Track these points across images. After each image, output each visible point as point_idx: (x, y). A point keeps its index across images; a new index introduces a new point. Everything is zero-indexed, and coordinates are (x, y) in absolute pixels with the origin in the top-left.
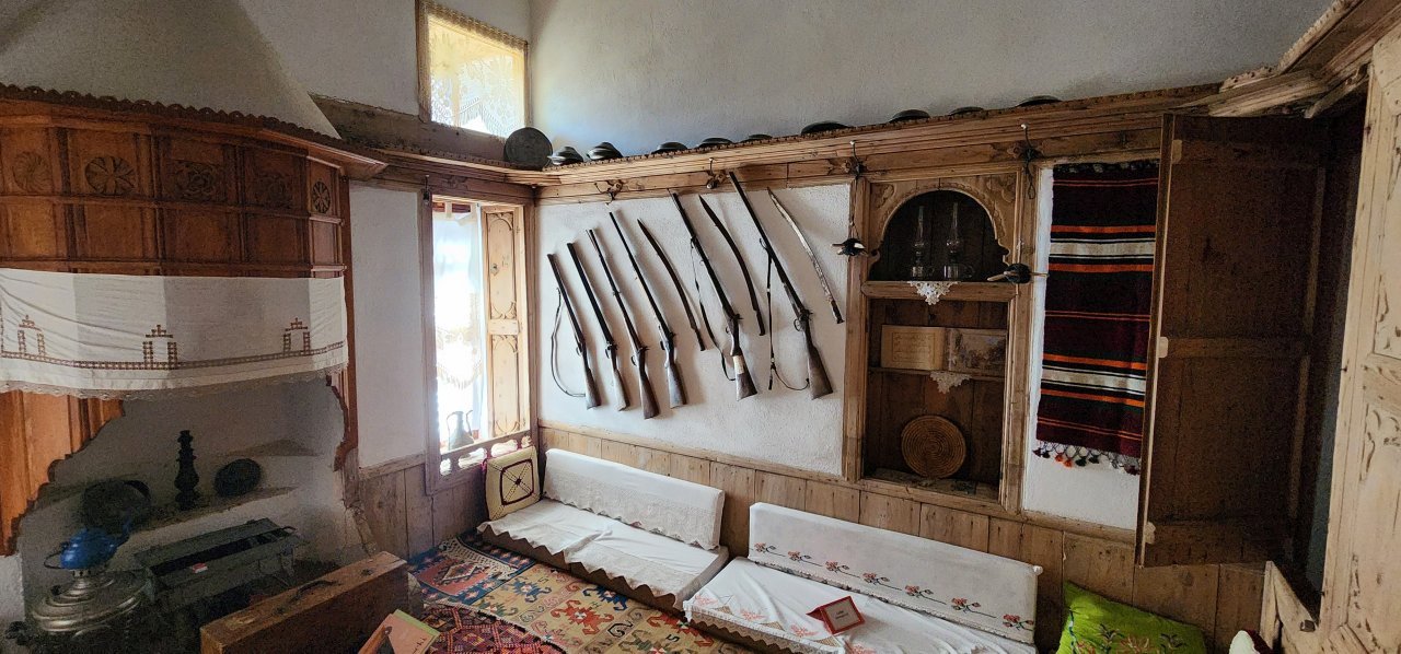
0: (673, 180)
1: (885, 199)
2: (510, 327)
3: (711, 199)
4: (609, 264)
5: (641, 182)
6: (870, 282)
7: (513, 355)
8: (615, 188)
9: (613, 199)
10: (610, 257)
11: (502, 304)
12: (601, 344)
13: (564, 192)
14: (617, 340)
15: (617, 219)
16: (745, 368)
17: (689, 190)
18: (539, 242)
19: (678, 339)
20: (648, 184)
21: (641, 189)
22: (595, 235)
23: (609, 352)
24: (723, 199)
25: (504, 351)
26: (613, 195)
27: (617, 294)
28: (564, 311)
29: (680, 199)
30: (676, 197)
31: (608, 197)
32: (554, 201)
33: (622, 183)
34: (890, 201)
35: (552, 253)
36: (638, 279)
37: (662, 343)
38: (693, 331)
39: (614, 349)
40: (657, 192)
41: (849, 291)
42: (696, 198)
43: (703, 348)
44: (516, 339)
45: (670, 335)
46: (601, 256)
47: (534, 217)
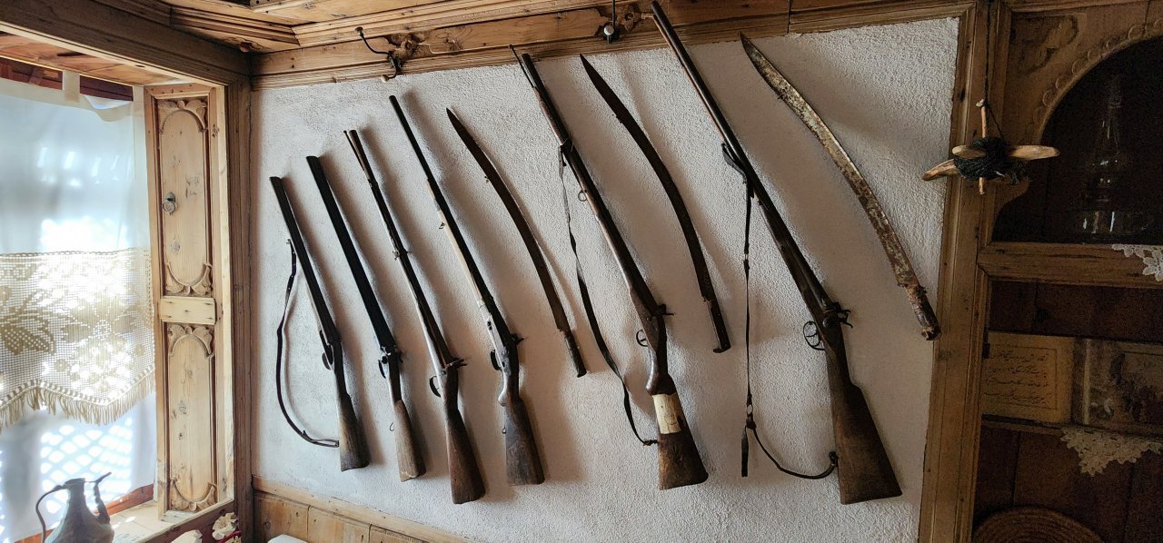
0: (523, 28)
1: (1050, 52)
2: (199, 311)
3: (607, 65)
4: (389, 198)
5: (455, 36)
6: (1002, 245)
7: (206, 362)
8: (401, 50)
9: (399, 72)
10: (392, 182)
11: (186, 267)
12: (371, 350)
13: (305, 62)
14: (403, 343)
15: (407, 110)
16: (680, 419)
17: (556, 50)
18: (257, 154)
19: (528, 348)
20: (470, 40)
21: (455, 51)
22: (362, 141)
23: (386, 368)
24: (634, 64)
25: (187, 354)
26: (398, 65)
27: (402, 255)
28: (302, 285)
29: (541, 67)
30: (530, 64)
31: (388, 69)
32: (285, 80)
33: (418, 40)
34: (1064, 57)
35: (280, 175)
36: (447, 229)
37: (493, 355)
38: (561, 336)
39: (396, 360)
40: (488, 54)
41: (944, 264)
42: (574, 65)
43: (582, 371)
44: (212, 334)
45: (511, 340)
46: (372, 180)
47: (249, 109)
